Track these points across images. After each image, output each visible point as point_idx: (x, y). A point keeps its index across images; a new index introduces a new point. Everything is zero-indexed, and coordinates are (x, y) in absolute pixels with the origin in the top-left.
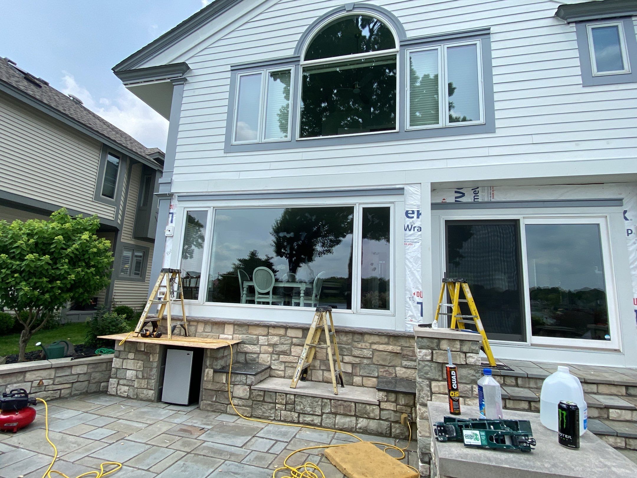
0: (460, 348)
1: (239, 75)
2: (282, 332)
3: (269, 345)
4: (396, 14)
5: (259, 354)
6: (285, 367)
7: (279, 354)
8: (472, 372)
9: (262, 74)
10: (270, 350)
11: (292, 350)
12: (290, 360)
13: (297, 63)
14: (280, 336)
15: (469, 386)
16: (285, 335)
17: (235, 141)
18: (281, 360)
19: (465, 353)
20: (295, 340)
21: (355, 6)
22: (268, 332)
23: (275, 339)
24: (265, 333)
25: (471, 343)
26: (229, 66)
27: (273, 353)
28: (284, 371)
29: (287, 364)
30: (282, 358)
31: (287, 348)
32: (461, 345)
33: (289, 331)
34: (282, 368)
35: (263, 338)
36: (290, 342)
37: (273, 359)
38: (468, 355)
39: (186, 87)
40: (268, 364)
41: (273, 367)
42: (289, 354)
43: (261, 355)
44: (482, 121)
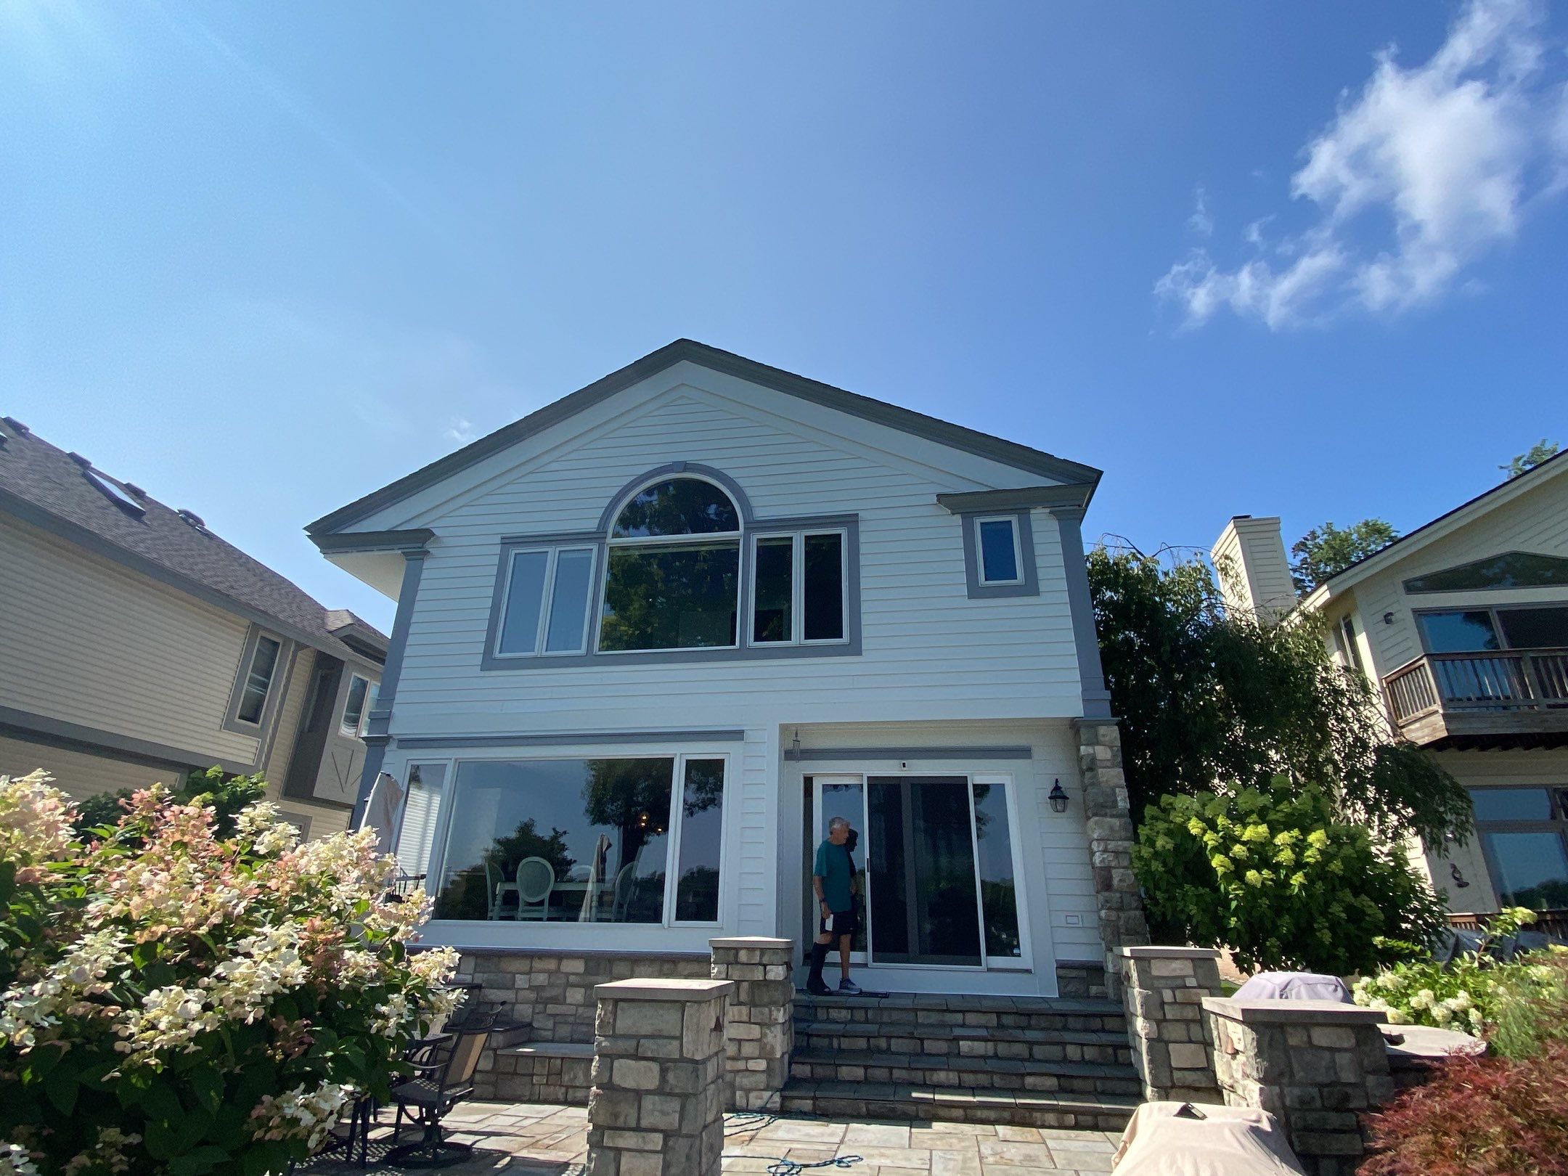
0: (760, 959)
1: (514, 552)
2: (552, 965)
3: (531, 988)
4: (741, 482)
5: (514, 1004)
6: (555, 1023)
7: (546, 1002)
9: (549, 554)
10: (533, 996)
11: (567, 994)
12: (562, 1012)
13: (602, 541)
14: (550, 973)
15: (767, 1009)
16: (558, 970)
17: (500, 652)
18: (548, 1012)
20: (572, 978)
21: (686, 467)
22: (531, 968)
23: (541, 979)
24: (527, 968)
25: (771, 951)
26: (500, 536)
27: (537, 1002)
28: (554, 1030)
29: (558, 1019)
30: (551, 1009)
31: (559, 991)
33: (565, 962)
34: (550, 1024)
35: (522, 977)
36: (563, 981)
37: (537, 1011)
38: (769, 968)
39: (427, 564)
40: (528, 1020)
41: (535, 1025)
42: (563, 1002)
43: (518, 1007)
44: (845, 639)
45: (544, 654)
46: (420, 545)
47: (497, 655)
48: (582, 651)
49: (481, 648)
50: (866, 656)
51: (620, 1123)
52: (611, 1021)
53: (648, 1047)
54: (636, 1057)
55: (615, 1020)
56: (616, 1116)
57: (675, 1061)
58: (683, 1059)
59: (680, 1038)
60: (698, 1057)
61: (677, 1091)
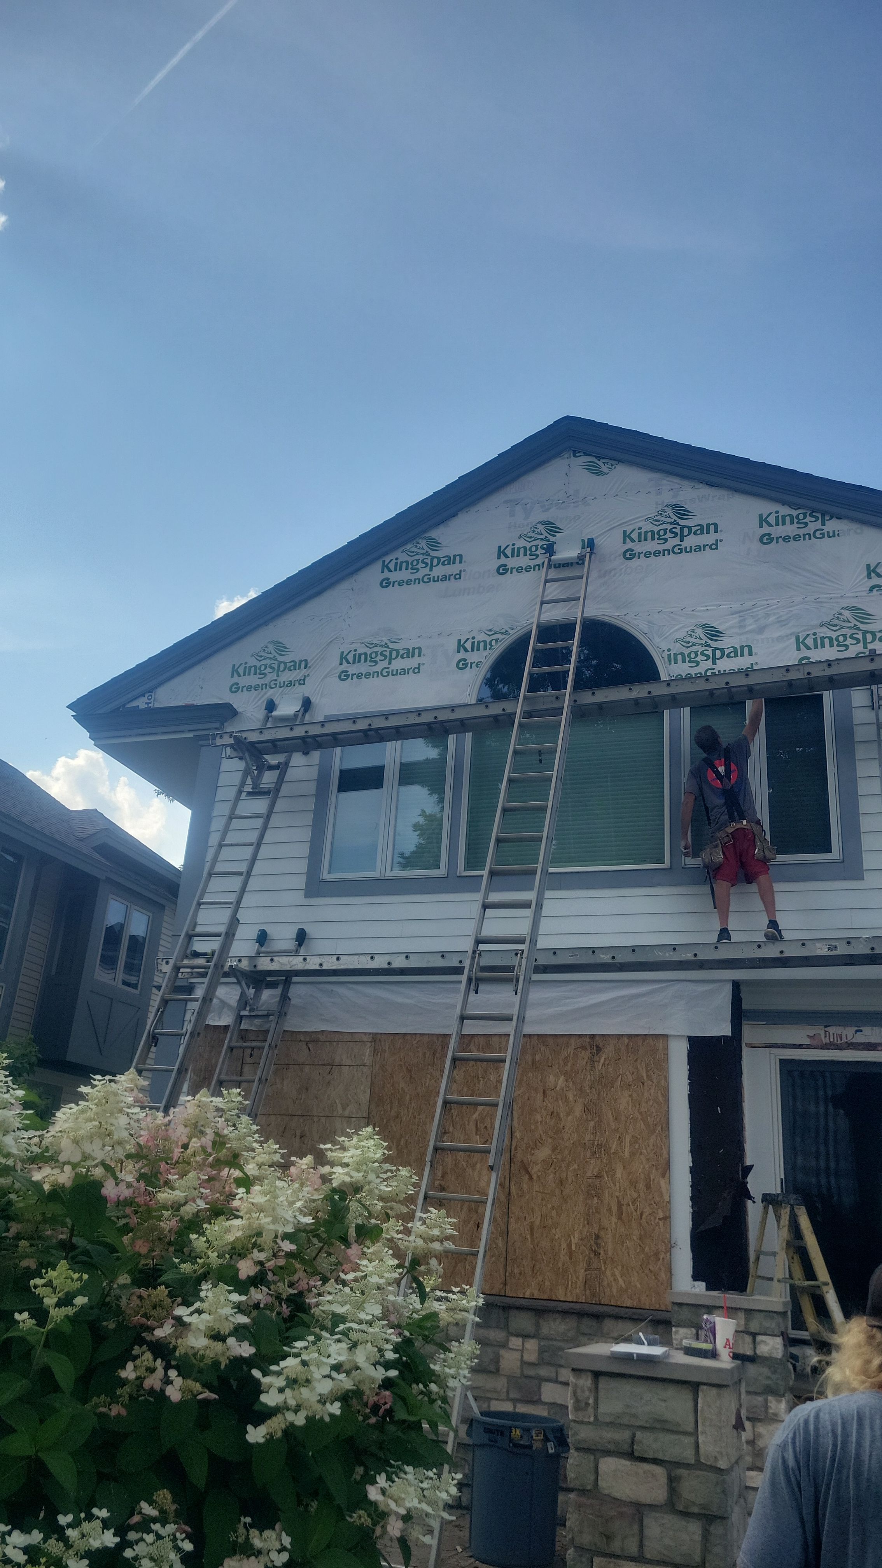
0: (746, 1325)
8: (765, 1371)
15: (760, 1399)
17: (330, 871)
19: (754, 1335)
25: (762, 1314)
32: (747, 1320)
38: (759, 1338)
44: (835, 854)
45: (389, 874)
46: (217, 725)
47: (326, 875)
48: (442, 871)
49: (302, 866)
50: (870, 880)
51: (616, 1547)
52: (591, 1401)
53: (648, 1443)
54: (631, 1455)
55: (596, 1400)
56: (609, 1538)
57: (688, 1466)
58: (698, 1465)
59: (695, 1433)
60: (722, 1464)
61: (696, 1510)
